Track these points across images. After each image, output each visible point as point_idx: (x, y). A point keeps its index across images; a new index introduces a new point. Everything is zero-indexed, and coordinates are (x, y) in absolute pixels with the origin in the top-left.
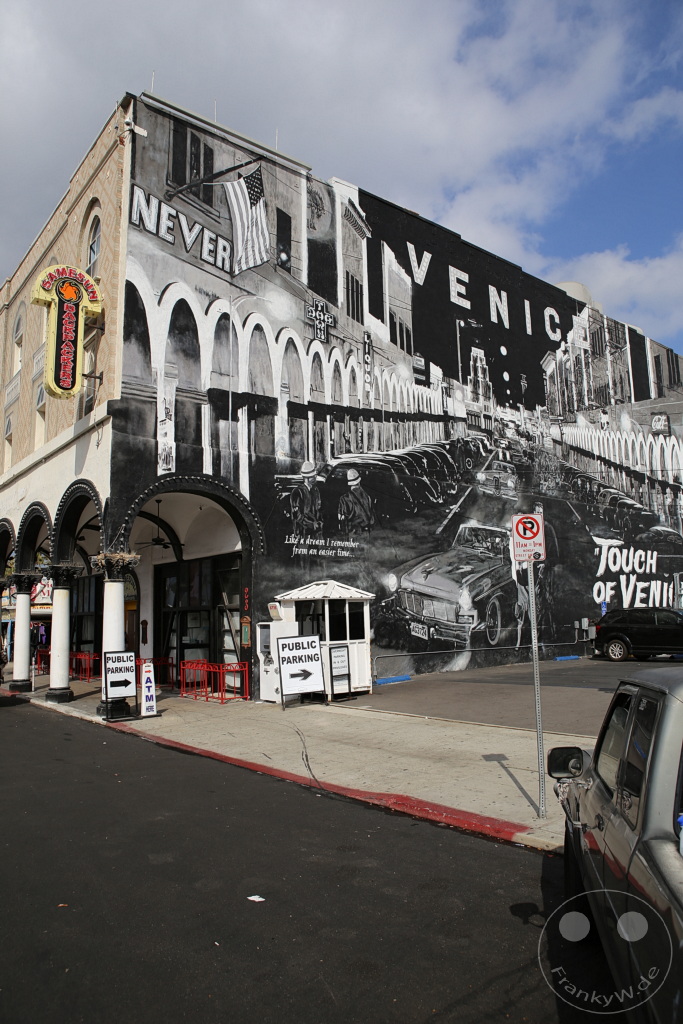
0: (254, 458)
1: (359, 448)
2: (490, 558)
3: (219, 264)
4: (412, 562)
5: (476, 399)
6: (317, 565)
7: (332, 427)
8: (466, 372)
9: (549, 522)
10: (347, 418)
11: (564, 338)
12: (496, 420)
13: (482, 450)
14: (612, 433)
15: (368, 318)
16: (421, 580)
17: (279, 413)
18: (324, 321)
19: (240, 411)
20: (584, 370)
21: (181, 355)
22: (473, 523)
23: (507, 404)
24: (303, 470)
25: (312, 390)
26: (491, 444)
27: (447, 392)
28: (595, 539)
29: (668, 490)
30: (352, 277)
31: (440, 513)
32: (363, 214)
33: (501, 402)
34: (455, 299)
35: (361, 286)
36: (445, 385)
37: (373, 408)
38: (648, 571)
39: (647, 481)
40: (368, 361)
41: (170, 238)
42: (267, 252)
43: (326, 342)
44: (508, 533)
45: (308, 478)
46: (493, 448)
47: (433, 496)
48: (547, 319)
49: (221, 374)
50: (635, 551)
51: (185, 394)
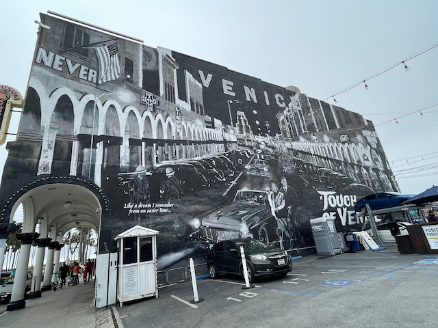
0: (104, 166)
1: (173, 158)
2: (257, 206)
3: (90, 80)
4: (208, 212)
5: (241, 131)
7: (157, 149)
8: (235, 122)
9: (291, 185)
10: (166, 144)
11: (287, 106)
12: (254, 141)
13: (247, 155)
14: (320, 144)
15: (178, 101)
16: (215, 221)
17: (124, 144)
18: (152, 102)
19: (98, 144)
20: (300, 118)
22: (245, 189)
23: (260, 134)
25: (144, 132)
26: (252, 152)
30: (169, 85)
31: (224, 186)
32: (175, 60)
33: (256, 133)
37: (182, 139)
38: (353, 205)
39: (343, 163)
40: (178, 119)
41: (60, 69)
42: (119, 74)
43: (153, 111)
44: (267, 193)
45: (141, 173)
47: (220, 178)
48: (277, 98)
49: (87, 127)
50: (343, 196)
51: (62, 137)
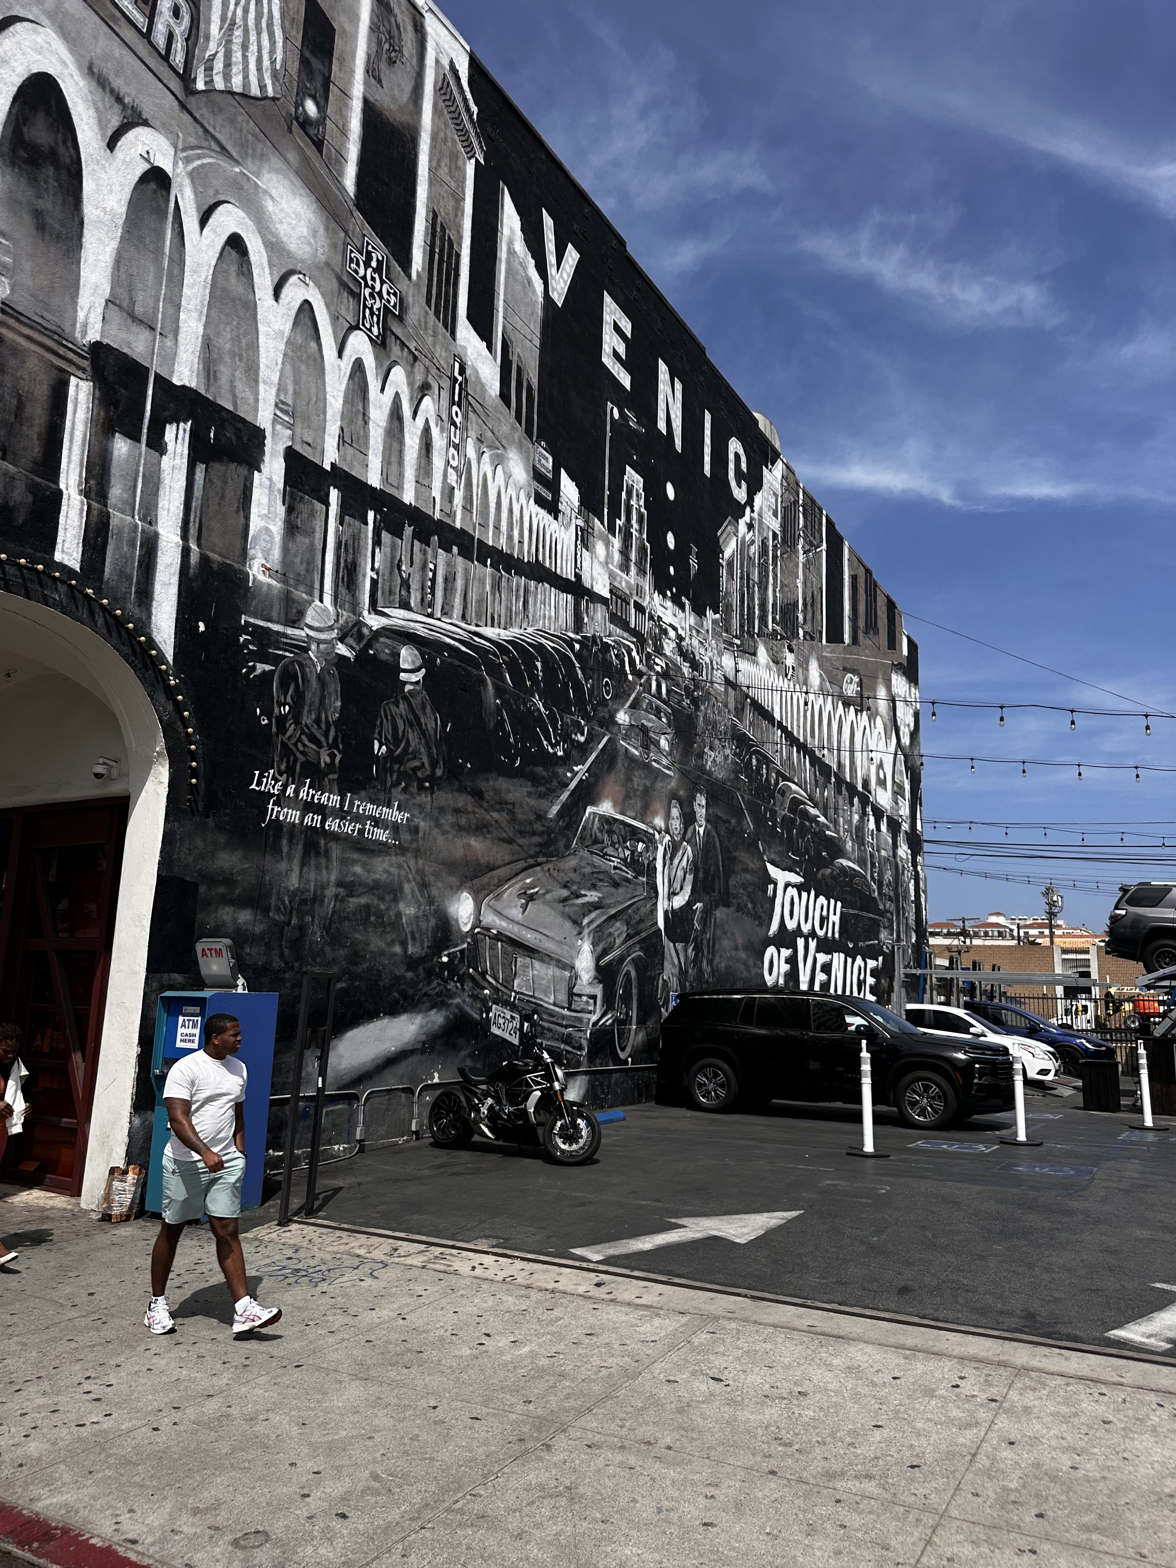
0: (194, 559)
1: (427, 605)
2: (627, 880)
3: (160, 41)
4: (502, 872)
5: (625, 567)
7: (377, 542)
9: (716, 828)
10: (408, 530)
12: (651, 618)
14: (797, 686)
15: (465, 329)
16: (516, 913)
17: (266, 467)
19: (170, 432)
20: (771, 568)
22: (606, 808)
23: (669, 593)
24: (308, 619)
25: (341, 437)
26: (641, 661)
27: (584, 538)
28: (768, 865)
29: (856, 800)
30: (443, 229)
31: (556, 775)
32: (475, 109)
33: (661, 586)
35: (458, 256)
36: (580, 523)
38: (830, 934)
39: (833, 780)
40: (458, 420)
42: (275, 75)
43: (380, 344)
44: (657, 836)
45: (319, 642)
46: (644, 669)
49: (134, 318)
50: (816, 897)
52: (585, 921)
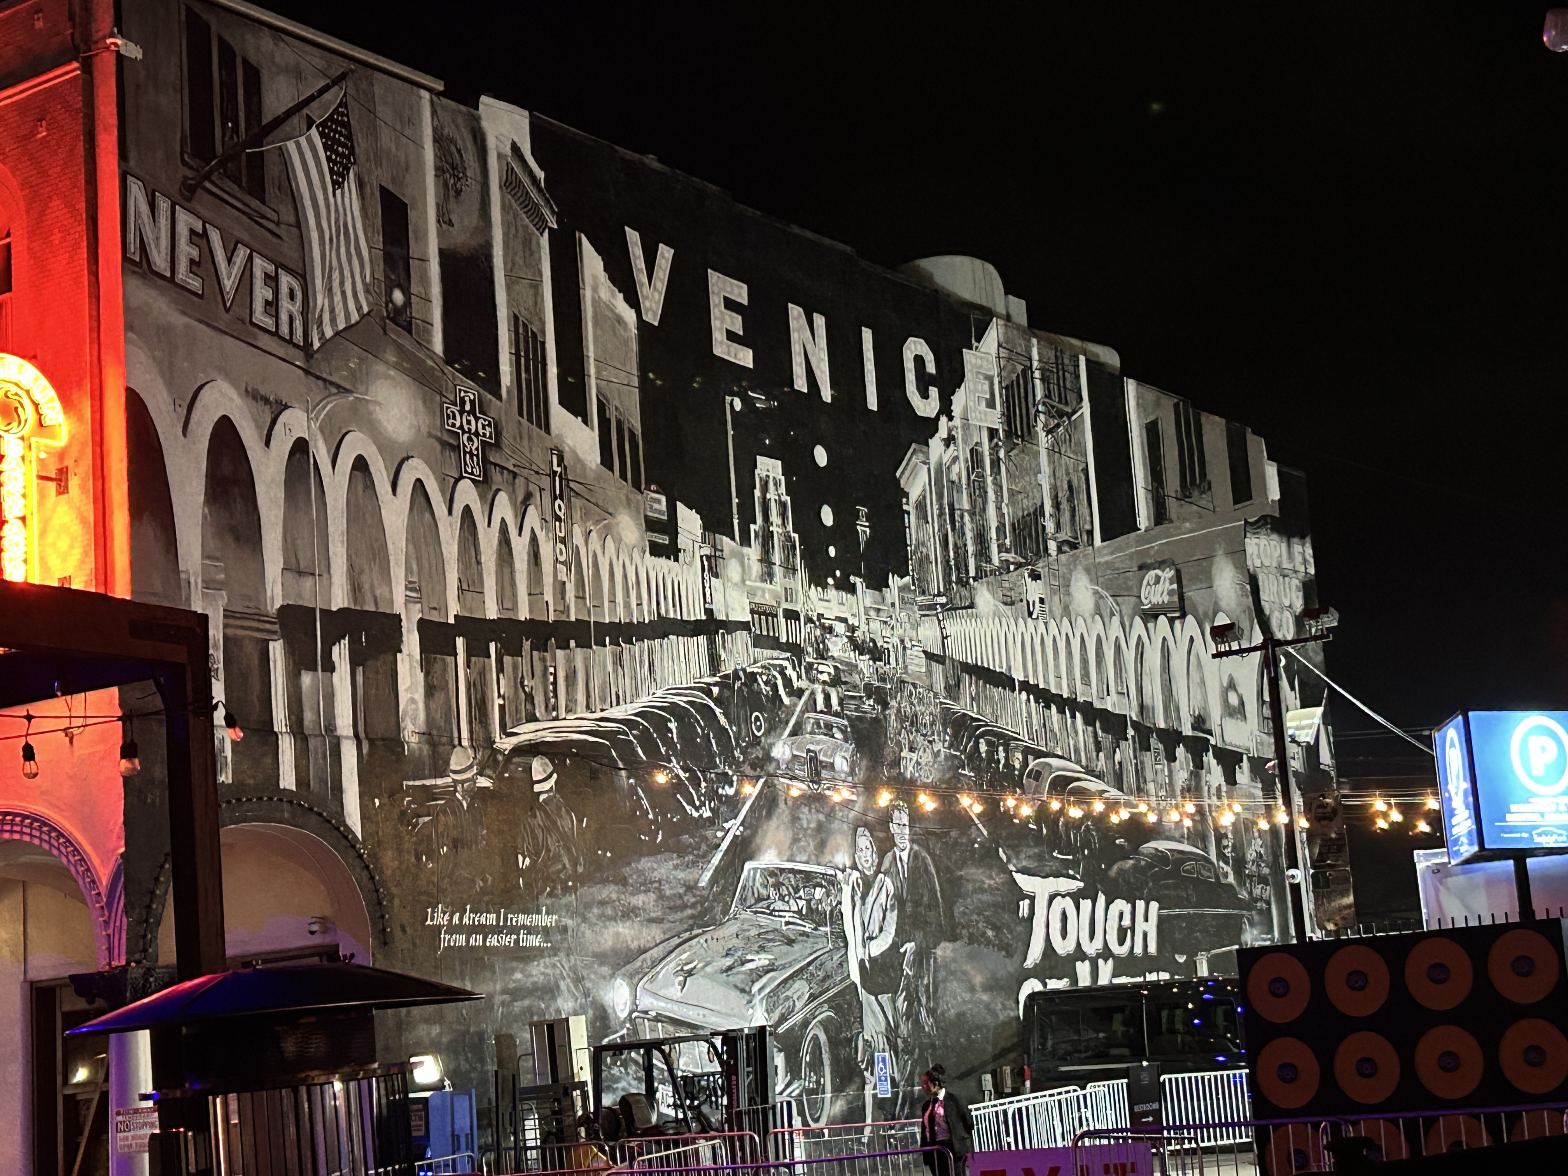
0: (366, 748)
2: (804, 934)
3: (285, 330)
4: (655, 953)
5: (768, 576)
6: (484, 967)
7: (500, 669)
8: (748, 518)
10: (527, 645)
11: (946, 409)
12: (809, 620)
13: (782, 691)
14: (1052, 624)
15: (559, 415)
16: (675, 992)
17: (405, 647)
18: (477, 434)
19: (335, 650)
20: (989, 480)
21: (230, 540)
22: (770, 858)
23: (830, 581)
24: (453, 767)
25: (460, 588)
26: (799, 677)
27: (713, 566)
28: (1018, 877)
29: (1180, 751)
30: (525, 326)
31: (705, 838)
32: (541, 175)
33: (817, 579)
34: (722, 348)
35: (543, 344)
36: (707, 551)
37: (573, 619)
38: (1138, 950)
39: (1131, 732)
40: (561, 514)
41: (195, 284)
42: (367, 291)
44: (840, 875)
45: (463, 782)
46: (803, 684)
47: (691, 803)
48: (909, 365)
49: (300, 573)
50: (1108, 903)
51: (238, 623)
52: (756, 988)
